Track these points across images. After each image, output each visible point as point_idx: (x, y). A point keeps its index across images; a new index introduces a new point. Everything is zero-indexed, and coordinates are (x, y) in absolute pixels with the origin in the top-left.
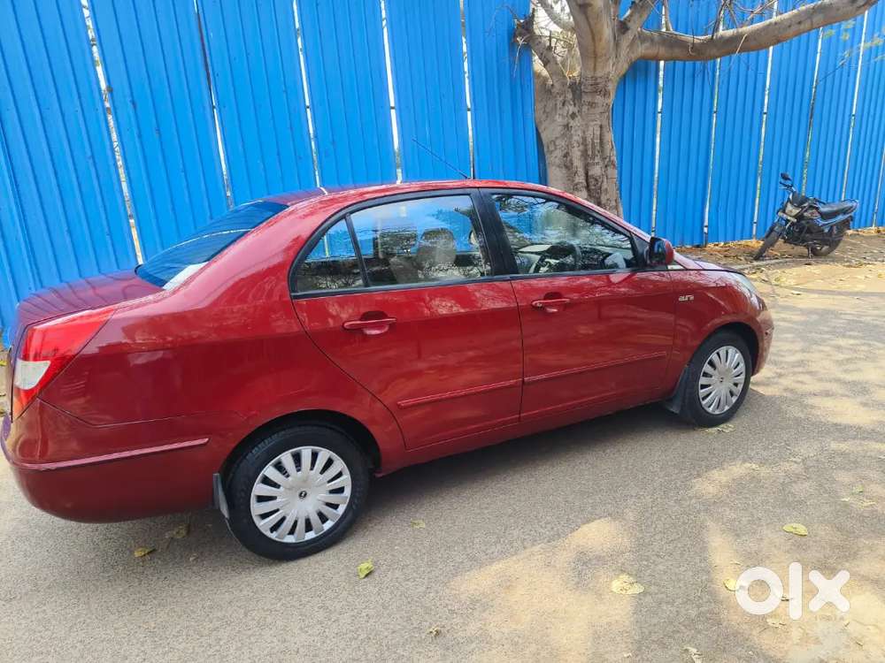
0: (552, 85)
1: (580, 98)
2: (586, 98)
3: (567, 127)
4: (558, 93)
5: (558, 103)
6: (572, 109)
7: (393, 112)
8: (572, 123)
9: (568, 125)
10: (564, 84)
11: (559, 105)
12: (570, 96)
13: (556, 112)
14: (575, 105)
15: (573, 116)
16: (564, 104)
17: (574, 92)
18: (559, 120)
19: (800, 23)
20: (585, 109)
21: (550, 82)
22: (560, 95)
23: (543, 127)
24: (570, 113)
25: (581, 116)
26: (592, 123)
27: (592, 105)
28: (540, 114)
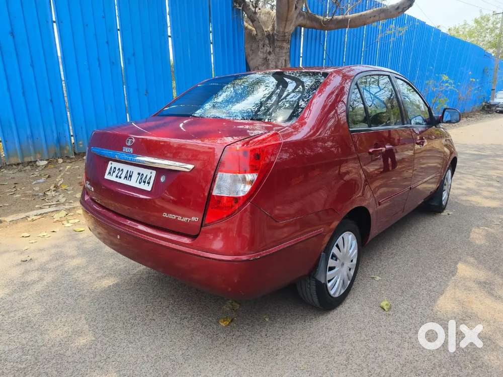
0: (256, 34)
1: (273, 43)
2: (277, 44)
3: (266, 59)
4: (260, 39)
5: (260, 45)
6: (269, 49)
7: (170, 39)
8: (269, 57)
9: (266, 58)
10: (263, 35)
11: (261, 46)
12: (267, 42)
13: (259, 50)
14: (270, 47)
15: (270, 53)
16: (264, 46)
17: (269, 40)
18: (261, 55)
19: (374, 16)
20: (277, 50)
21: (255, 32)
22: (261, 41)
23: (250, 58)
24: (268, 51)
25: (275, 53)
26: (281, 58)
27: (281, 48)
28: (248, 51)
